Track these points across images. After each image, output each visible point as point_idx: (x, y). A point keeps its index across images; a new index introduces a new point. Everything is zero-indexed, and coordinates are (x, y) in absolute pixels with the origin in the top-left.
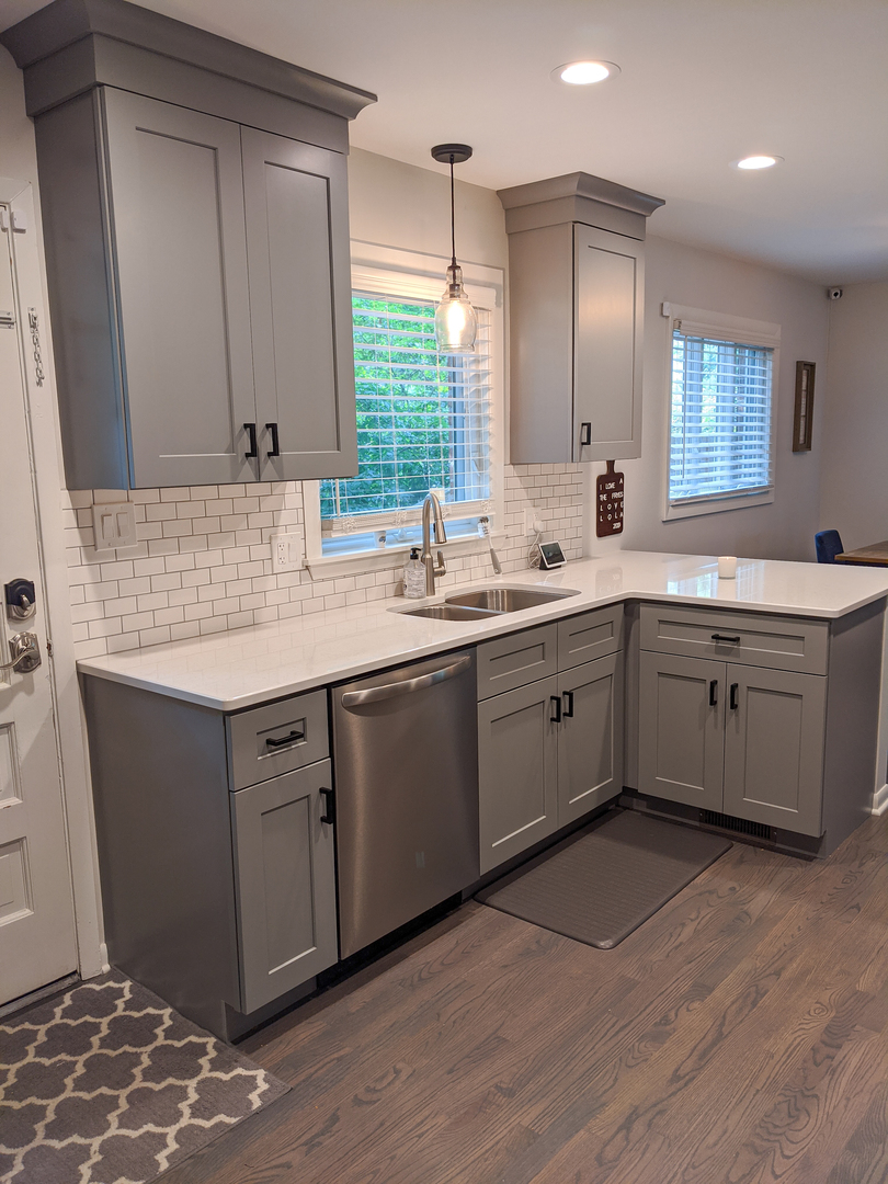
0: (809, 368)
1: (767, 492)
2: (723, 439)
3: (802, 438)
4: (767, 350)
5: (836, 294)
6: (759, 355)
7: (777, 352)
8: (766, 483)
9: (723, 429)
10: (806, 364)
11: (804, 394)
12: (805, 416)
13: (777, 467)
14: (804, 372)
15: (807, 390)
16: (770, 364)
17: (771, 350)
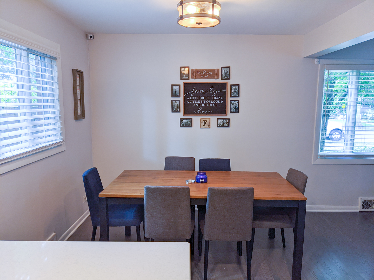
0: (80, 73)
1: (61, 145)
2: (24, 107)
3: (79, 112)
4: (53, 58)
5: (91, 37)
6: (48, 61)
7: (59, 60)
8: (59, 140)
9: (24, 100)
10: (78, 71)
11: (78, 87)
12: (80, 100)
13: (65, 130)
14: (77, 76)
15: (80, 86)
16: (55, 68)
17: (55, 59)
